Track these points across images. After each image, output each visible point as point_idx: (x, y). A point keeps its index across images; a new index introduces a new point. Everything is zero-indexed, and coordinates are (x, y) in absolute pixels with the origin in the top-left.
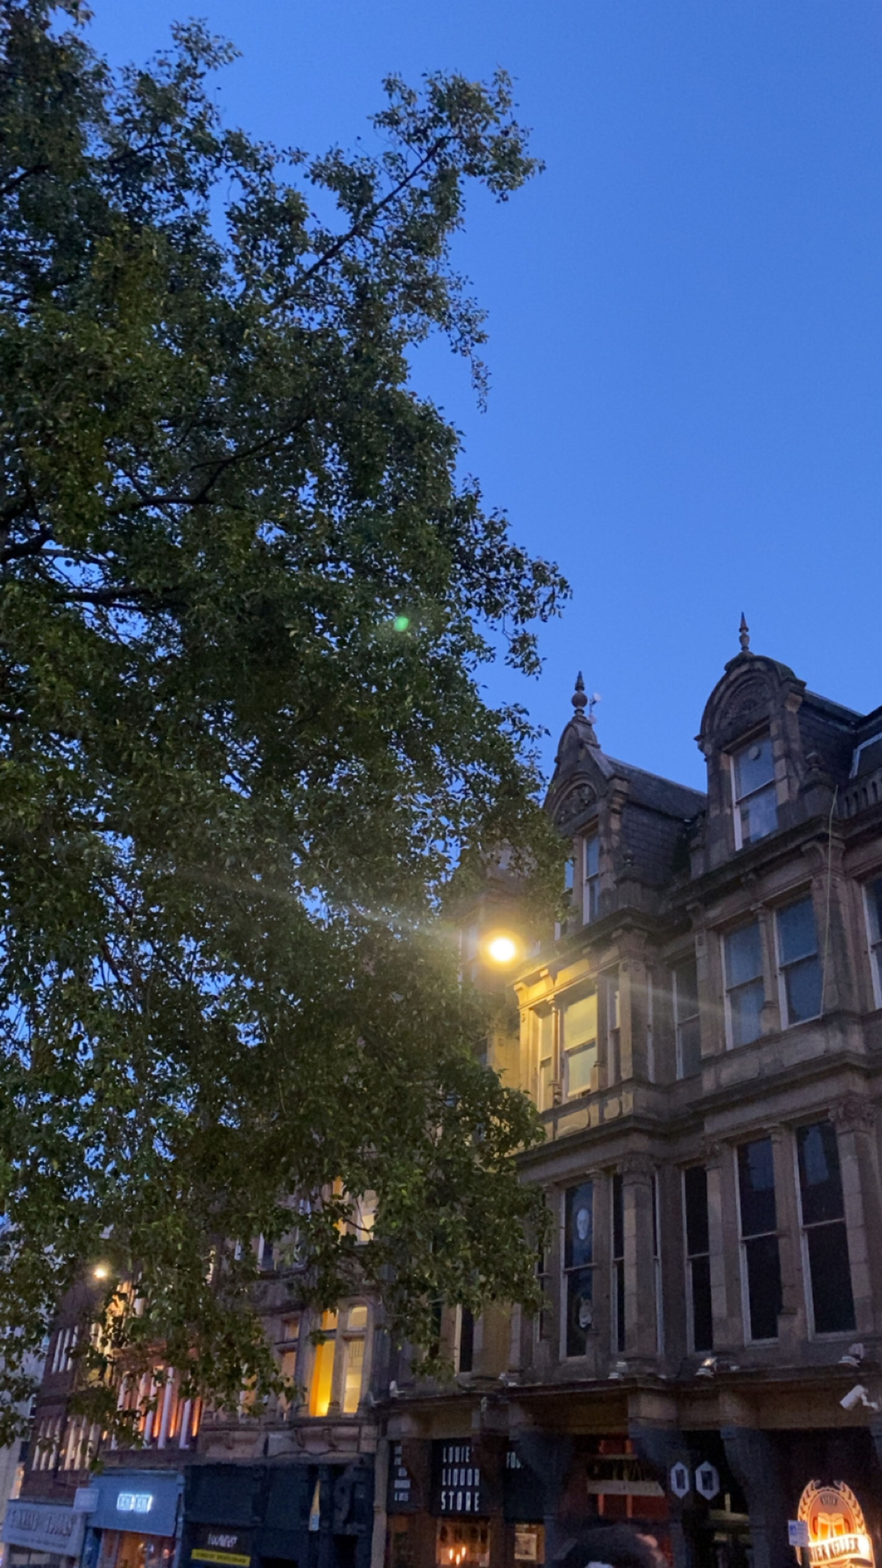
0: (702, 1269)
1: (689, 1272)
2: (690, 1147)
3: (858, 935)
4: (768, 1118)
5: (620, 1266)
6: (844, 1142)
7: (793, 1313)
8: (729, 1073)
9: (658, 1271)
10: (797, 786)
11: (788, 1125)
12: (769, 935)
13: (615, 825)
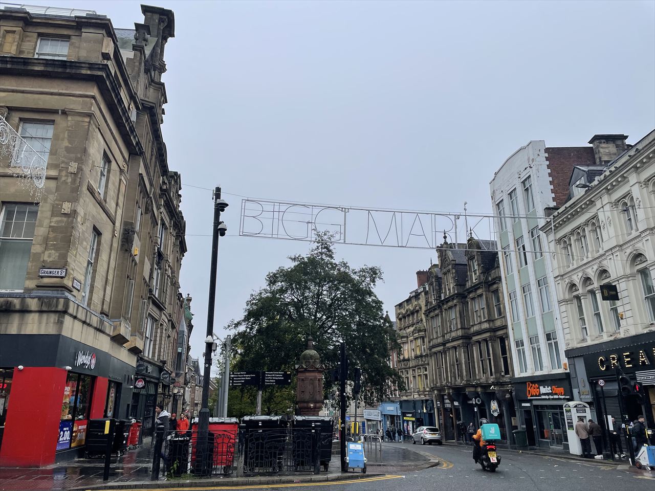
2: (470, 341)
3: (492, 303)
10: (480, 272)
11: (483, 340)
13: (454, 271)
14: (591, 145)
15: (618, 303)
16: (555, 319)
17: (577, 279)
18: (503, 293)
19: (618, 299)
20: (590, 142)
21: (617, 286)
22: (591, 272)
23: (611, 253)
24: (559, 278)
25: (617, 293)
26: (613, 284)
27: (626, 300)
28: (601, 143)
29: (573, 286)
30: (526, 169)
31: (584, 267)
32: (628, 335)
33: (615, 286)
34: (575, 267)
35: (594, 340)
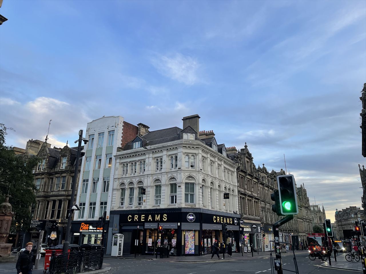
0: (47, 211)
1: (45, 211)
2: (48, 199)
3: (70, 182)
4: (56, 199)
5: (38, 211)
6: (63, 203)
7: (54, 217)
8: (54, 193)
9: (42, 211)
10: (68, 165)
11: (58, 200)
12: (61, 180)
13: (47, 160)
14: (138, 126)
15: (144, 196)
16: (108, 196)
17: (126, 182)
18: (79, 178)
19: (145, 194)
20: (137, 125)
21: (146, 189)
22: (135, 181)
23: (147, 176)
24: (117, 179)
25: (145, 192)
26: (144, 188)
27: (148, 195)
28: (141, 127)
29: (123, 184)
30: (113, 126)
31: (131, 178)
32: (145, 209)
33: (145, 189)
34: (127, 177)
35: (126, 208)
